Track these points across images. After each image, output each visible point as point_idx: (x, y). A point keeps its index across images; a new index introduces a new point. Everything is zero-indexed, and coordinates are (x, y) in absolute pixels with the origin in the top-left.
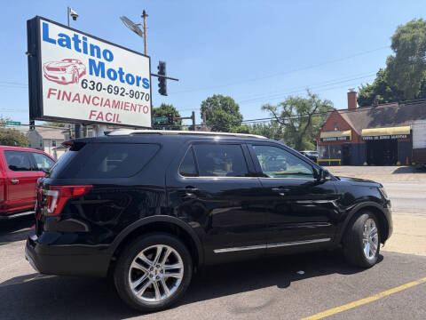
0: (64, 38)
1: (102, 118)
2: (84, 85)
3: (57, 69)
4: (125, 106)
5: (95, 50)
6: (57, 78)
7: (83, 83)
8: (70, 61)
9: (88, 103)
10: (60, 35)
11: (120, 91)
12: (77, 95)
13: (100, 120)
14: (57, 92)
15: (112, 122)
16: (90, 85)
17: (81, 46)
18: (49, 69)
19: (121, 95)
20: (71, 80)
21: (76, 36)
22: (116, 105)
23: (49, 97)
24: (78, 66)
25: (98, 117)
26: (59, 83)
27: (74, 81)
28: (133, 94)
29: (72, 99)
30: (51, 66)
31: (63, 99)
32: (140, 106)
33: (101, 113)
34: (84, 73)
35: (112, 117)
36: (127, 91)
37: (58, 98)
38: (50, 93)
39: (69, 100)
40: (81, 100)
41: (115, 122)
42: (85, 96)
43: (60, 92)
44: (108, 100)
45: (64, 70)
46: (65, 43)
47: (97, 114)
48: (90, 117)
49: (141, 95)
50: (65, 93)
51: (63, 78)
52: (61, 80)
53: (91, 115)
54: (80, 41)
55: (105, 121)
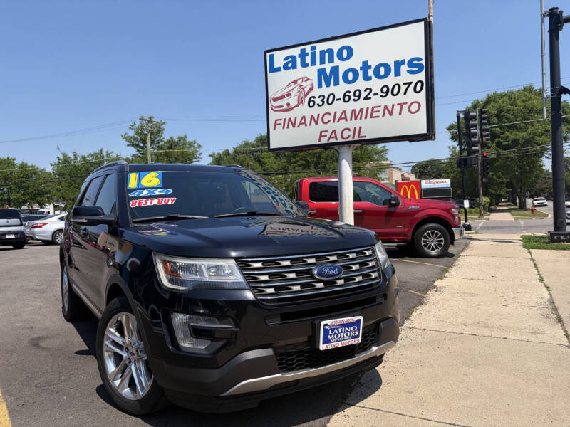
0: (290, 60)
1: (336, 137)
2: (311, 104)
3: (282, 97)
4: (372, 113)
5: (327, 55)
6: (282, 106)
7: (309, 101)
8: (295, 82)
9: (317, 123)
10: (286, 59)
11: (364, 94)
12: (304, 117)
13: (333, 141)
14: (282, 122)
15: (350, 139)
16: (318, 101)
17: (308, 60)
18: (275, 100)
19: (366, 98)
20: (296, 103)
21: (303, 51)
22: (356, 115)
23: (275, 129)
24: (304, 84)
25: (331, 137)
26: (283, 111)
27: (300, 102)
28: (386, 91)
29: (297, 124)
30: (277, 96)
31: (288, 127)
32: (401, 105)
33: (334, 131)
34: (311, 89)
35: (351, 133)
36: (376, 89)
37: (284, 127)
38: (276, 124)
39: (294, 126)
40: (308, 123)
41: (356, 138)
42: (312, 117)
43: (285, 120)
44: (344, 112)
45: (289, 95)
46: (290, 65)
47: (328, 134)
48: (320, 141)
49: (403, 88)
50: (290, 119)
51: (288, 104)
52: (285, 107)
53: (321, 136)
54: (307, 54)
55: (340, 140)
